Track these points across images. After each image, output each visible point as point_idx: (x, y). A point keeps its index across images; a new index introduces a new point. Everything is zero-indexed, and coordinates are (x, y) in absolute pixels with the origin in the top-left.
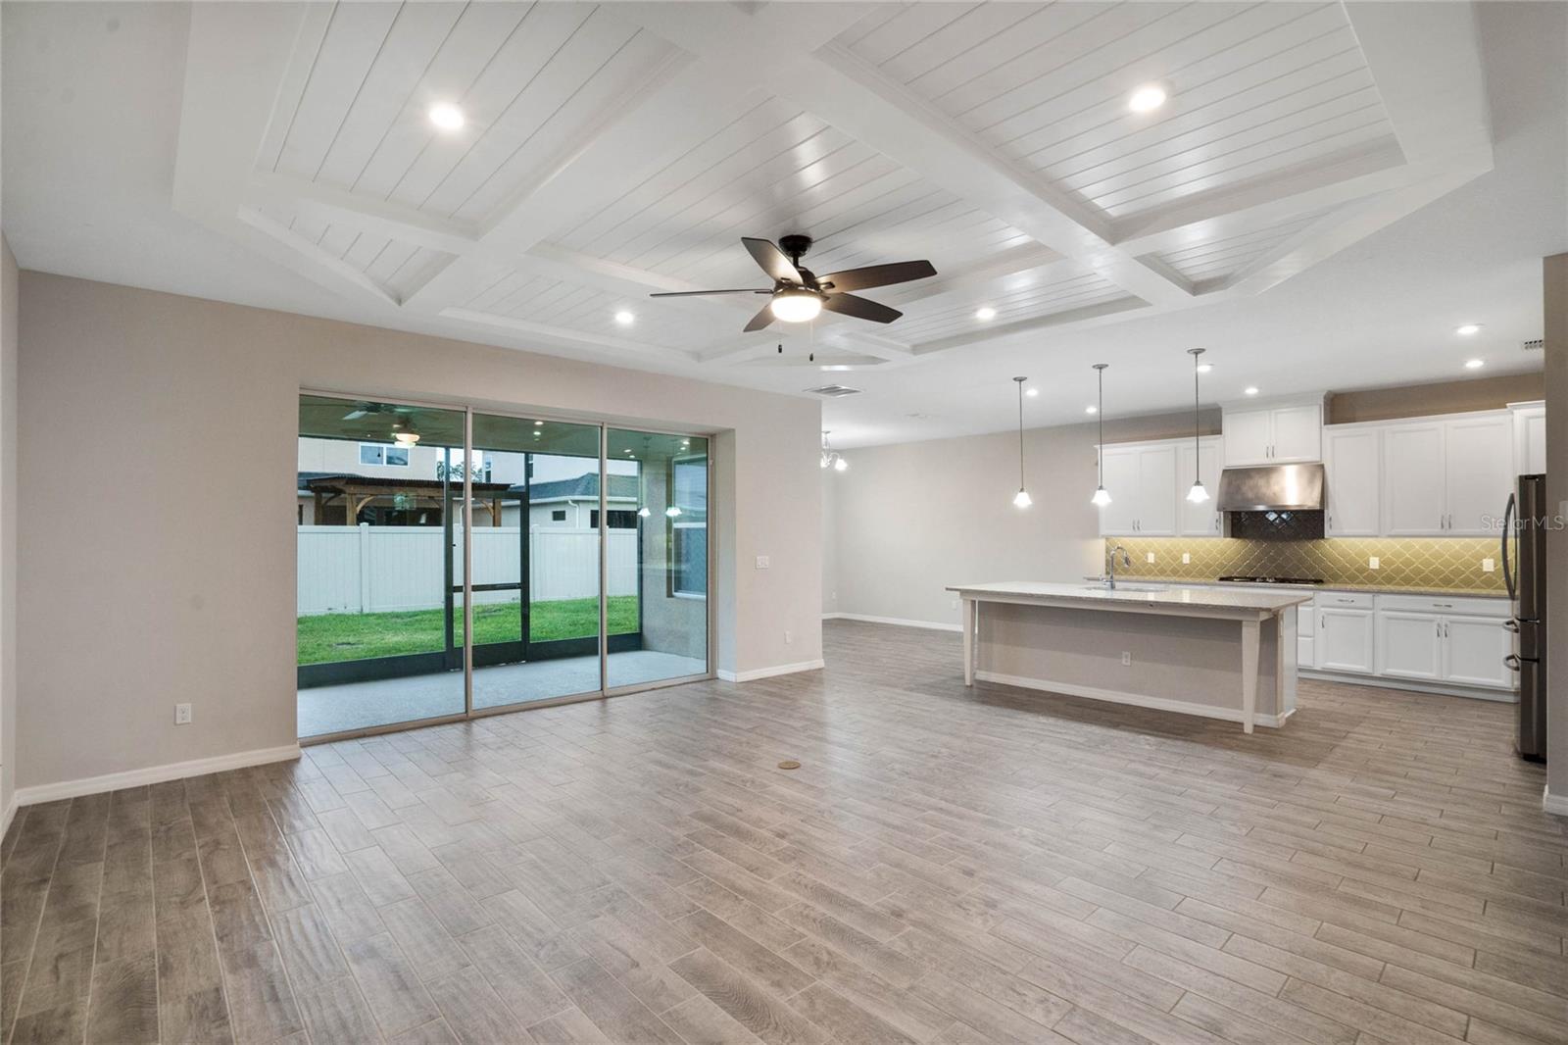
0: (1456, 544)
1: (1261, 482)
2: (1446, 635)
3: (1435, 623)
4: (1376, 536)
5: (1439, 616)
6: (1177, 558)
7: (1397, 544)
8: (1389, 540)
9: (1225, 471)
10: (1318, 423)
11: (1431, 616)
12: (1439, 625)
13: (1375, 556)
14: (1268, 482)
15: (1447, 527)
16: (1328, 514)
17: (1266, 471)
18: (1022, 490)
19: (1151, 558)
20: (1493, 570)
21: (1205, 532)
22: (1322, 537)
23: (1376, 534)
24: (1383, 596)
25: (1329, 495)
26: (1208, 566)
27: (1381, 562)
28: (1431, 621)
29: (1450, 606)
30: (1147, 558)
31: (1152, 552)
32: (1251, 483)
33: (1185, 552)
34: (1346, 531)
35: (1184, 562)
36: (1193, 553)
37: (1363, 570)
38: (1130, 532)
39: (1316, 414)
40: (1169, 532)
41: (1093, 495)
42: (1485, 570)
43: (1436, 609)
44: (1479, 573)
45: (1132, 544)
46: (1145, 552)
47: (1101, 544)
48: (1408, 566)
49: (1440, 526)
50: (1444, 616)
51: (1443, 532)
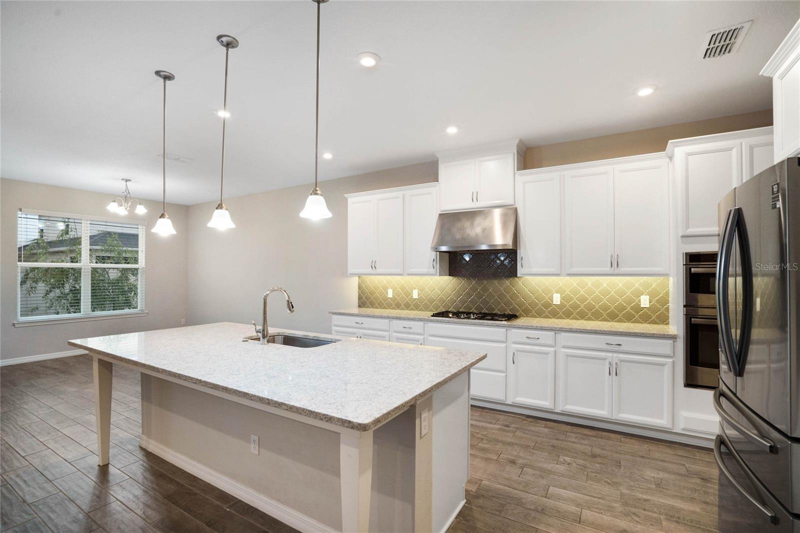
0: (620, 282)
1: (467, 224)
2: (616, 375)
3: (607, 362)
4: (558, 275)
5: (610, 355)
6: (409, 294)
7: (574, 281)
8: (568, 278)
9: (440, 215)
10: (513, 170)
11: (603, 354)
12: (610, 364)
13: (557, 292)
14: (472, 224)
15: (615, 265)
16: (521, 253)
17: (471, 215)
18: (162, 216)
19: (390, 294)
20: (648, 306)
21: (425, 271)
22: (516, 275)
23: (558, 272)
24: (563, 334)
25: (521, 236)
26: (431, 301)
27: (562, 299)
28: (605, 359)
29: (620, 345)
30: (387, 294)
31: (391, 288)
32: (459, 225)
33: (415, 289)
34: (535, 270)
35: (414, 297)
36: (421, 290)
37: (548, 305)
38: (370, 271)
39: (510, 161)
40: (398, 271)
41: (210, 218)
42: (642, 306)
43: (609, 347)
44: (638, 308)
45: (375, 281)
46: (386, 289)
47: (355, 281)
48: (582, 302)
49: (610, 264)
50: (615, 355)
51: (611, 271)
